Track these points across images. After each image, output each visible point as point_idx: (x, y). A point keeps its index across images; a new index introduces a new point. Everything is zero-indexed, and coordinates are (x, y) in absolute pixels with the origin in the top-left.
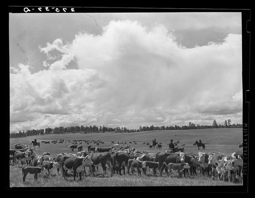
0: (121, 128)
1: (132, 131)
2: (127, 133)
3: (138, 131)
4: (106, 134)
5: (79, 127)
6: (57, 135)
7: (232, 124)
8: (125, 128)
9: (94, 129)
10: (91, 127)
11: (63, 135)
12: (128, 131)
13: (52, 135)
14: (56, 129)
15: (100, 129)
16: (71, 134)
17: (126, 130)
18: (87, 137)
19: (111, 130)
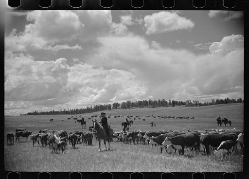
1: (205, 104)
2: (198, 107)
3: (211, 104)
4: (177, 108)
5: (146, 101)
6: (124, 110)
8: (197, 101)
9: (163, 103)
10: (159, 101)
11: (130, 110)
12: (200, 105)
13: (119, 110)
14: (124, 104)
15: (170, 103)
16: (138, 109)
17: (197, 104)
19: (182, 104)
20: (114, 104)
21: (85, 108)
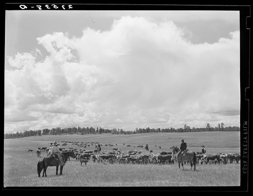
0: (117, 130)
1: (129, 133)
2: (123, 135)
3: (135, 133)
4: (104, 135)
5: (76, 128)
6: (55, 136)
7: (224, 127)
8: (121, 130)
9: (91, 131)
10: (88, 128)
11: (60, 136)
12: (125, 133)
13: (49, 136)
14: (54, 130)
15: (97, 130)
16: (68, 135)
17: (122, 132)
18: (84, 138)
19: (108, 131)
20: (44, 130)
21: (15, 133)
